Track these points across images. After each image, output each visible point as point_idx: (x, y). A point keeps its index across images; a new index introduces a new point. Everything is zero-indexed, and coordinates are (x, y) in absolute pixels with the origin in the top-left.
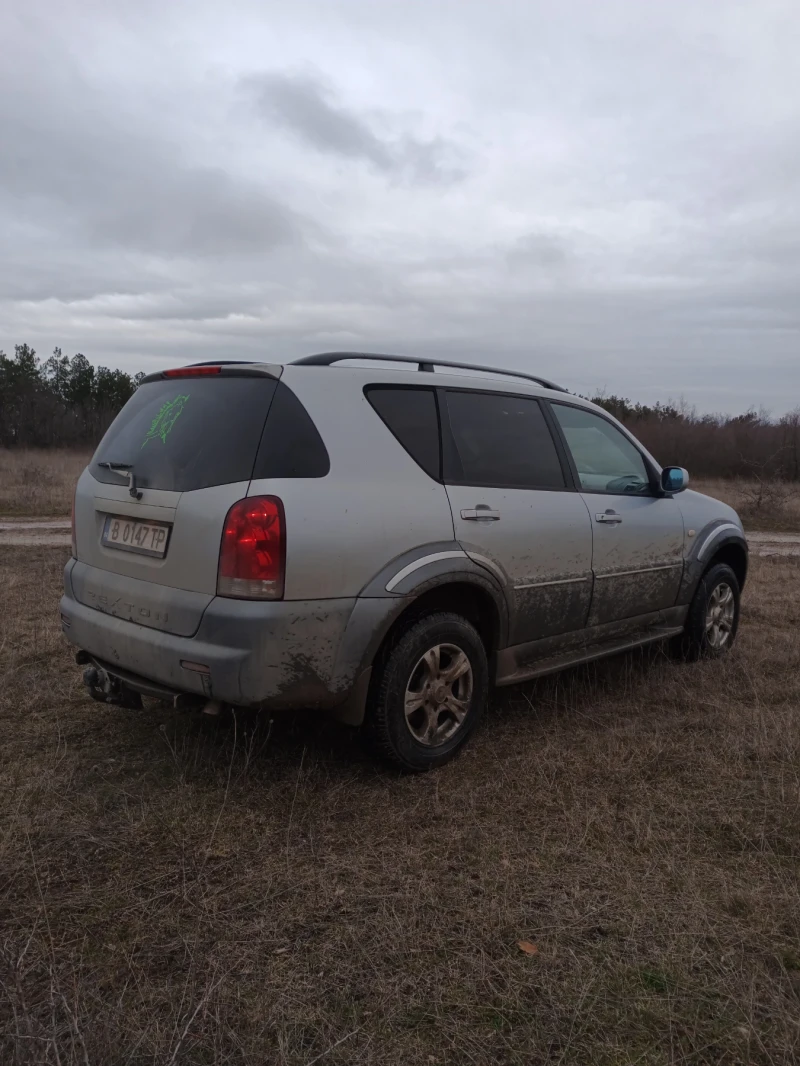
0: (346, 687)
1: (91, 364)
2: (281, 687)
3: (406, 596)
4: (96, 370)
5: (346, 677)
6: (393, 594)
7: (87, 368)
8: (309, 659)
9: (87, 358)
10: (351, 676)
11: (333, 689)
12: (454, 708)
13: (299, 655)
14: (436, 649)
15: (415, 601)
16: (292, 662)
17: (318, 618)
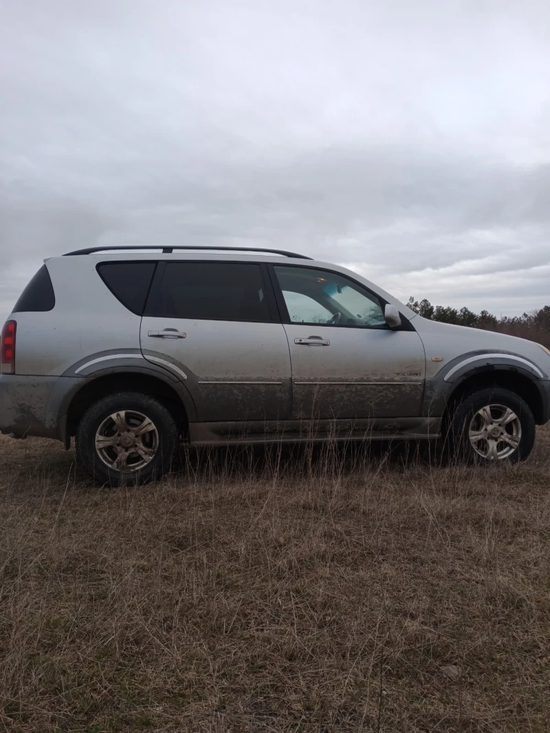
0: (54, 426)
1: (432, 305)
2: (16, 420)
3: (86, 377)
4: (435, 309)
5: (52, 420)
6: (79, 375)
7: (429, 307)
8: (29, 407)
9: (429, 301)
10: (55, 420)
11: (47, 426)
12: (141, 452)
13: (22, 404)
14: (122, 413)
15: (94, 380)
16: (19, 408)
17: (33, 386)
